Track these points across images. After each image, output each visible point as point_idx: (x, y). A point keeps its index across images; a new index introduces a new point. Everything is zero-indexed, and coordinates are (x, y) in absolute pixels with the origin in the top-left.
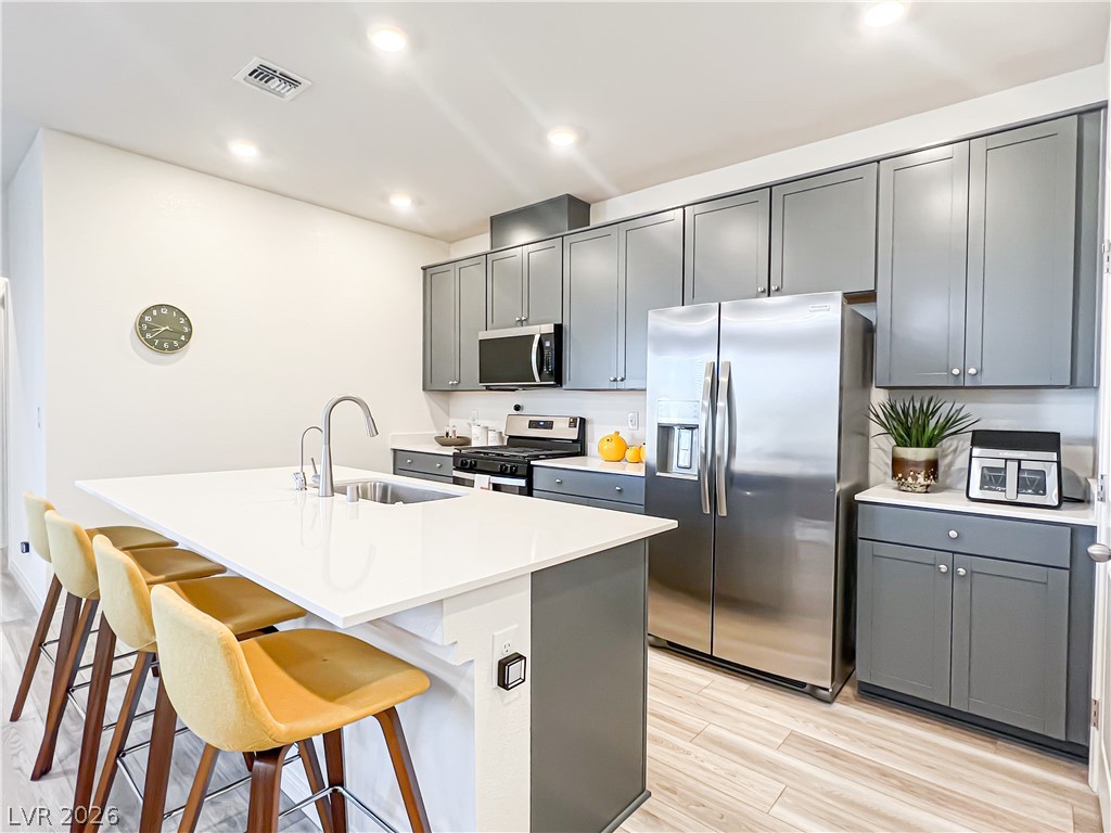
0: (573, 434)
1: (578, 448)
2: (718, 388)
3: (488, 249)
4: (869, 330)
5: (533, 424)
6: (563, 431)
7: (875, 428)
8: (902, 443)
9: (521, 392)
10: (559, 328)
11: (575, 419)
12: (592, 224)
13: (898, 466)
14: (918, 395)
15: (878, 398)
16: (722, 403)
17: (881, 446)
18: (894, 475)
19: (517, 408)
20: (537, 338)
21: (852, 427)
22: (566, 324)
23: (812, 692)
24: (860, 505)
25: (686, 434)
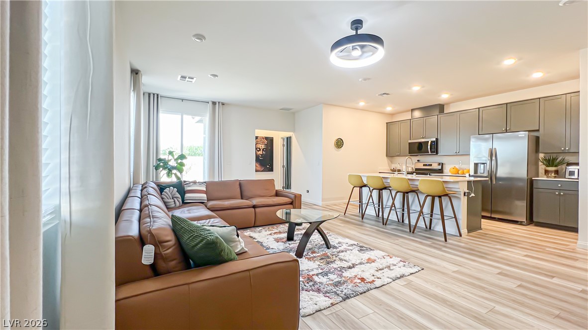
0: (440, 167)
1: (441, 171)
2: (492, 154)
3: (411, 118)
4: (537, 138)
5: (424, 165)
6: (435, 166)
7: (540, 163)
8: (547, 166)
9: (419, 156)
10: (437, 139)
11: (440, 164)
12: (445, 112)
13: (546, 172)
14: (552, 155)
15: (541, 156)
16: (494, 158)
17: (542, 167)
18: (545, 174)
19: (418, 161)
20: (430, 142)
21: (532, 163)
22: (439, 138)
23: (521, 223)
24: (534, 181)
25: (482, 166)
